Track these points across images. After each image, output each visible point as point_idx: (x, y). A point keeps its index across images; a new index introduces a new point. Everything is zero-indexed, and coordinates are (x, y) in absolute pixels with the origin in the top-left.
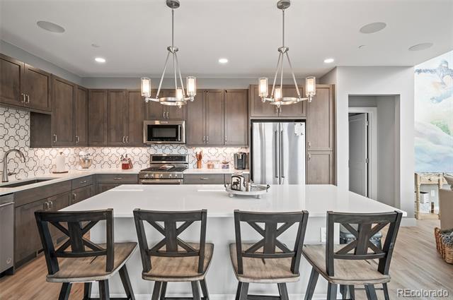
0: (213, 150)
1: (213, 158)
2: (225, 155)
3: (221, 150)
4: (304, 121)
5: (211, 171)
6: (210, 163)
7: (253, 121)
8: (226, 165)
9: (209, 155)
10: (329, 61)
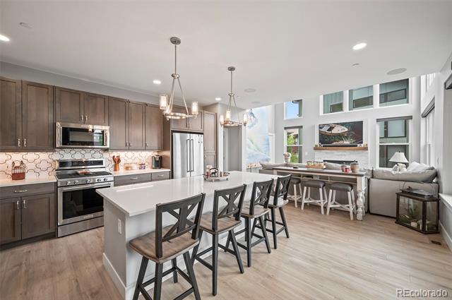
0: (130, 154)
1: (129, 161)
2: (140, 158)
3: (137, 154)
4: (203, 134)
5: (130, 173)
6: (127, 165)
7: (173, 131)
8: (142, 166)
9: (126, 158)
10: (218, 99)
